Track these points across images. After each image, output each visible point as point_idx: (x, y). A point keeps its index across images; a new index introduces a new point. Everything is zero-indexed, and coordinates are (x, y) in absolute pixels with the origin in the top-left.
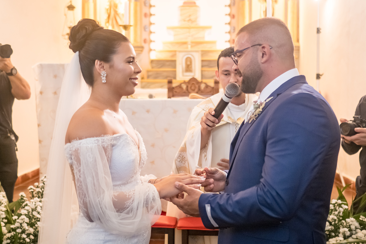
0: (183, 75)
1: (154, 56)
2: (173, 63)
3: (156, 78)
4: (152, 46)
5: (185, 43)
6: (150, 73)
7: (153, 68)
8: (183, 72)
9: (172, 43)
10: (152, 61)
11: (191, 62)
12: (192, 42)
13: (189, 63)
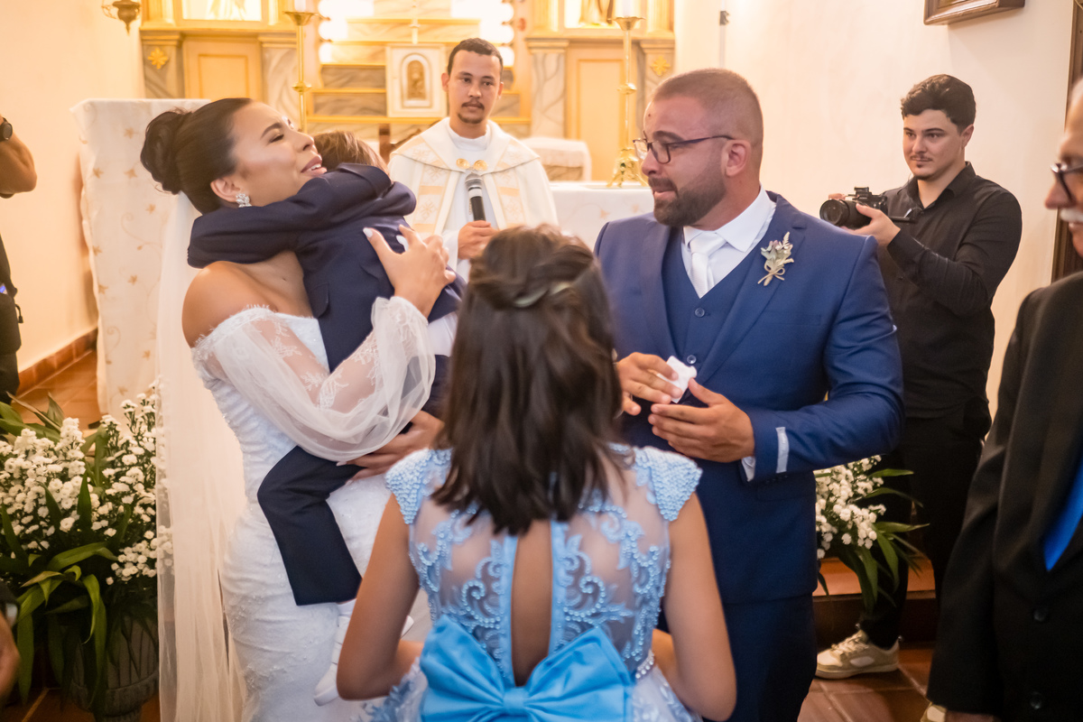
0: (403, 107)
1: (327, 55)
2: (376, 74)
3: (335, 111)
4: (325, 30)
5: (404, 23)
6: (321, 100)
7: (326, 85)
8: (402, 97)
9: (370, 23)
10: (325, 69)
11: (422, 74)
12: (420, 22)
13: (416, 76)
